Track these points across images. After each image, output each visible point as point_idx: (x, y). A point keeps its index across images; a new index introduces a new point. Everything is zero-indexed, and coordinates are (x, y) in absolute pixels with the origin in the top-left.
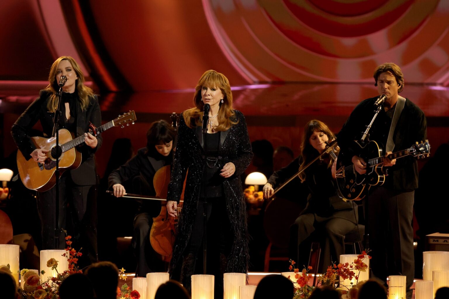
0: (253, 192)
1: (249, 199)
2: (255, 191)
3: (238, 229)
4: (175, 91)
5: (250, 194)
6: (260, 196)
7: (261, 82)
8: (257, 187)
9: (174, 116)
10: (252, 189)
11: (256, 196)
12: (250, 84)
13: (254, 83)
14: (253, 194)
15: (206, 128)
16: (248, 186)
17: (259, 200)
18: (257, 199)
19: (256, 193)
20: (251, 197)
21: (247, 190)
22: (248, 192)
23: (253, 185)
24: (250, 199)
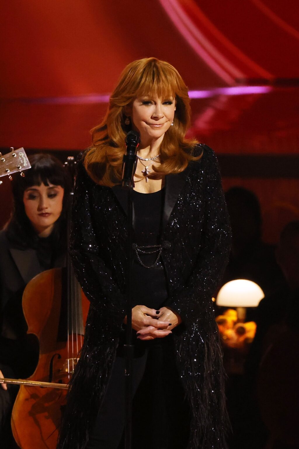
0: (235, 323)
1: (225, 338)
2: (239, 321)
3: (200, 402)
4: (63, 100)
5: (228, 328)
6: (249, 331)
7: (251, 82)
8: (241, 311)
9: (72, 165)
10: (231, 317)
11: (241, 332)
12: (227, 85)
13: (238, 82)
14: (233, 328)
15: (131, 178)
16: (224, 309)
17: (247, 339)
18: (242, 339)
19: (240, 325)
20: (230, 333)
21: (221, 317)
22: (223, 322)
23: (234, 308)
24: (228, 339)
